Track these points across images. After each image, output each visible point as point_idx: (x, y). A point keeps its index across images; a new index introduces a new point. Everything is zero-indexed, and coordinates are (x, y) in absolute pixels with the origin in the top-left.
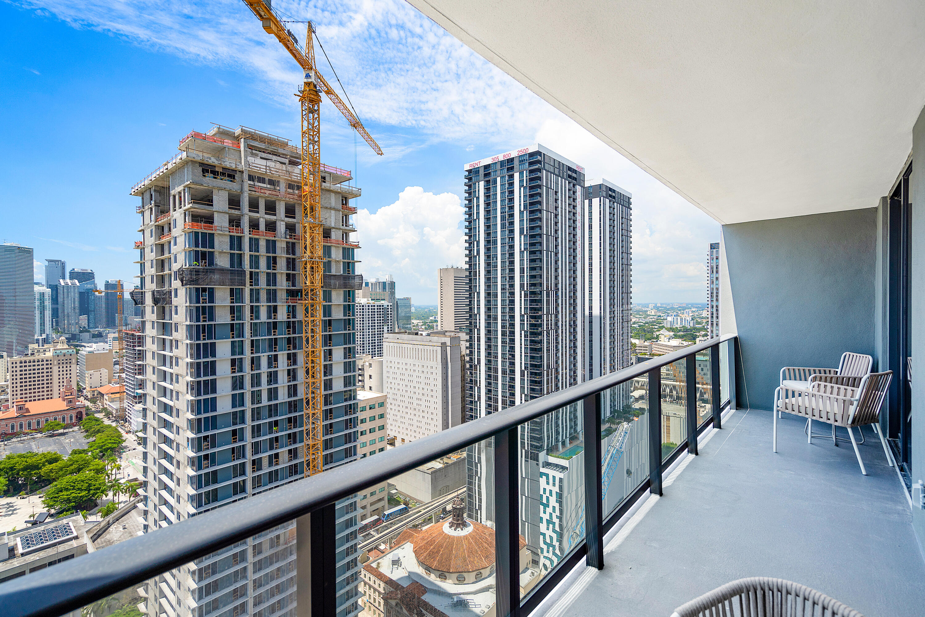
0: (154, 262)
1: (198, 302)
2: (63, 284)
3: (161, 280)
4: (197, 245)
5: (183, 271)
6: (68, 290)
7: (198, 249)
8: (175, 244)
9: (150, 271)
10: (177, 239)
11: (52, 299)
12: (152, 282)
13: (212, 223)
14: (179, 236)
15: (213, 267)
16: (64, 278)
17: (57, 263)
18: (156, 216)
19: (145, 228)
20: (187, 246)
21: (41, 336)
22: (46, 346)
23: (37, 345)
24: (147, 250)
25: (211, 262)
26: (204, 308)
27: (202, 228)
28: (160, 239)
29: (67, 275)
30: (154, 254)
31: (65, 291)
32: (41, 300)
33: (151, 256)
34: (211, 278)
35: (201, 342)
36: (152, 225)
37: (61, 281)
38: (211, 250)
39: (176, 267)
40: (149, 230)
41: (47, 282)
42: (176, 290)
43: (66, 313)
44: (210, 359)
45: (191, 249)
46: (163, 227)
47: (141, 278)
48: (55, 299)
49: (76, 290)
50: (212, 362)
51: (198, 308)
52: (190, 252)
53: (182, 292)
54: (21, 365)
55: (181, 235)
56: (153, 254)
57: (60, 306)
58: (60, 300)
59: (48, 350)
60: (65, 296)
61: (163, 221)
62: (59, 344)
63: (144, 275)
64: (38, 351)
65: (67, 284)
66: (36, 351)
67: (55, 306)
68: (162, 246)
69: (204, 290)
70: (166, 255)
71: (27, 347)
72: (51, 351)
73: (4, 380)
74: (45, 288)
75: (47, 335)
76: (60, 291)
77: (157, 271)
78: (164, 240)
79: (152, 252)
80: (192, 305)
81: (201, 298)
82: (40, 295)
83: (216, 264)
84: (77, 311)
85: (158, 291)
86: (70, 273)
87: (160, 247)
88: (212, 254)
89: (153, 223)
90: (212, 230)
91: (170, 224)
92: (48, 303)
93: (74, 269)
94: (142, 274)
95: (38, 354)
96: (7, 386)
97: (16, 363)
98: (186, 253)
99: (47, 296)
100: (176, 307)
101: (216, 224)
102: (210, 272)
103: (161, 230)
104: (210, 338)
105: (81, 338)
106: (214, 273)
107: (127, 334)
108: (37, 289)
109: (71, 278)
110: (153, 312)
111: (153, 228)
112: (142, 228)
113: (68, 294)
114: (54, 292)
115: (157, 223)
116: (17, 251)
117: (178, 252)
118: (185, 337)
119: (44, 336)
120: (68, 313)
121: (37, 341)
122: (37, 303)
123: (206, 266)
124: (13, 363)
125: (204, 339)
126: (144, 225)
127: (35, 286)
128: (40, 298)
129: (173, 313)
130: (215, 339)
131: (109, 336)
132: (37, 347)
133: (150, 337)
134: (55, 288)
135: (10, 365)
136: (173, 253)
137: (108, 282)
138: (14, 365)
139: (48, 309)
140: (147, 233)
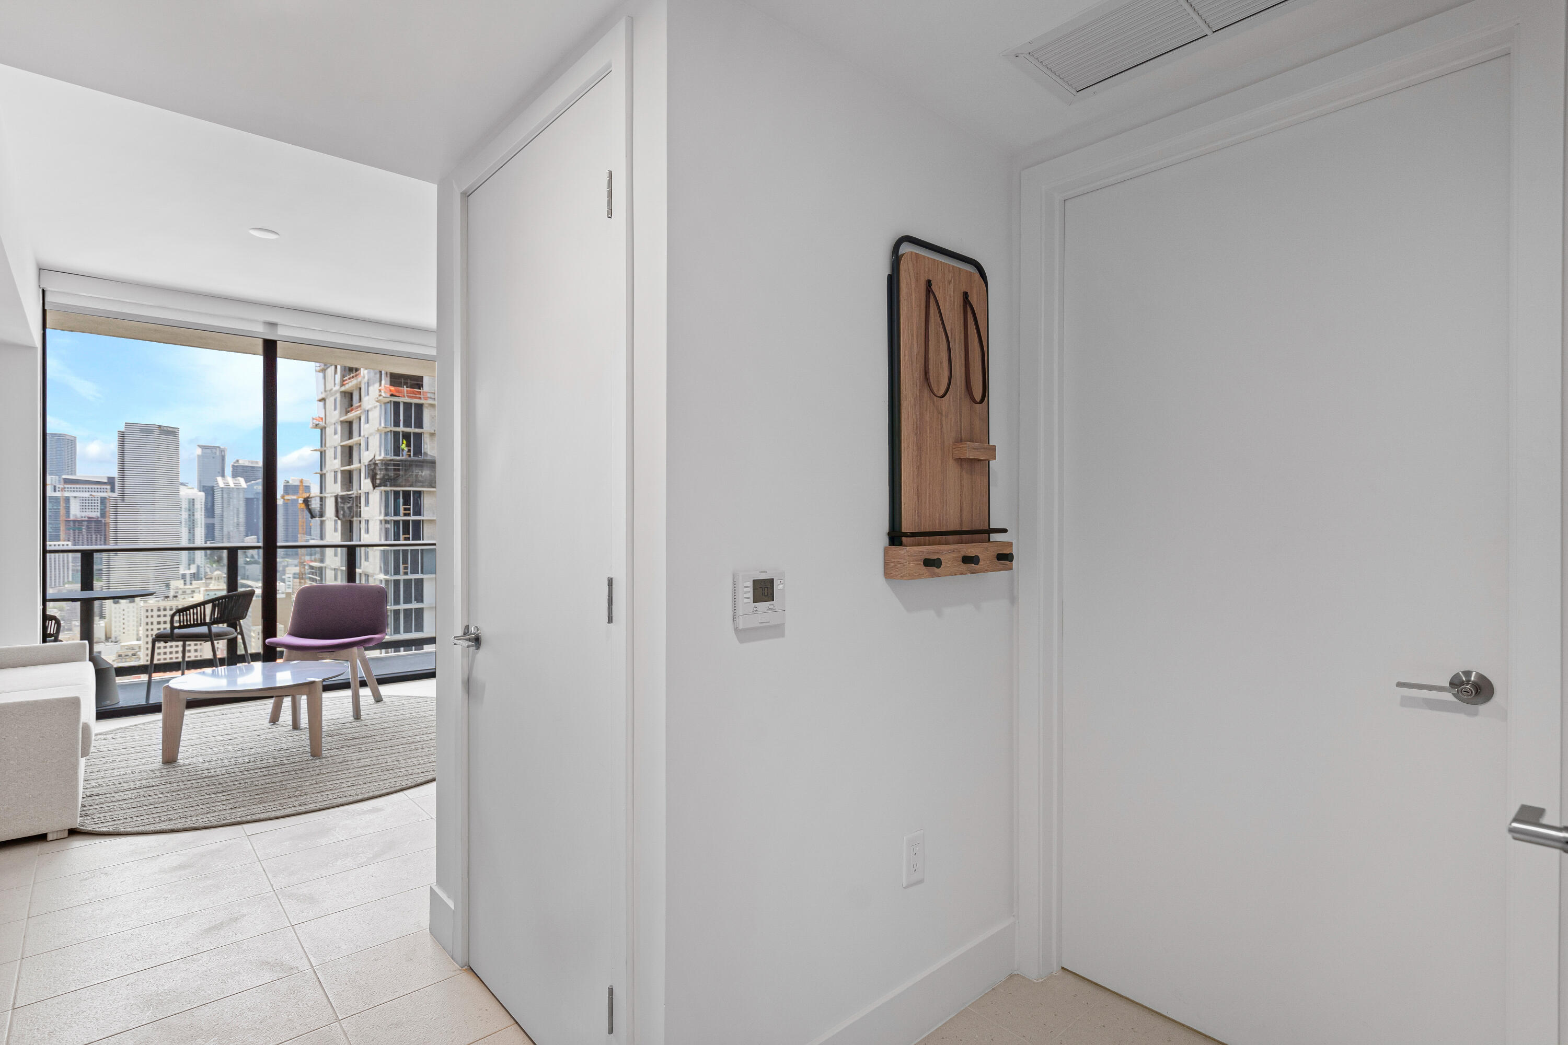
0: (339, 449)
1: (397, 513)
2: (221, 484)
3: (348, 478)
4: (397, 424)
5: (376, 464)
6: (229, 494)
7: (397, 429)
8: (367, 421)
9: (334, 464)
10: (370, 413)
11: (206, 509)
12: (335, 482)
13: (420, 386)
14: (371, 409)
15: (421, 458)
16: (223, 476)
17: (214, 450)
18: (343, 376)
19: (327, 396)
20: (383, 425)
21: (189, 569)
22: (196, 584)
23: (182, 582)
24: (329, 431)
25: (418, 451)
26: (406, 523)
27: (406, 396)
28: (347, 412)
29: (228, 471)
30: (338, 437)
31: (225, 496)
32: (189, 510)
33: (335, 439)
34: (417, 476)
35: (401, 577)
36: (336, 392)
37: (219, 479)
38: (417, 430)
39: (367, 457)
40: (332, 399)
41: (200, 481)
42: (367, 494)
43: (225, 533)
44: (414, 605)
45: (388, 430)
46: (351, 394)
47: (321, 476)
48: (210, 511)
49: (241, 496)
50: (416, 610)
51: (396, 523)
52: (386, 433)
53: (376, 497)
54: (159, 613)
55: (375, 407)
56: (336, 436)
57: (216, 521)
58: (218, 511)
59: (197, 590)
60: (225, 505)
61: (350, 385)
62: (213, 582)
63: (324, 471)
64: (184, 592)
65: (227, 484)
66: (180, 592)
67: (210, 521)
68: (350, 423)
69: (406, 495)
70: (356, 439)
71: (168, 586)
72: (202, 592)
73: (135, 637)
74: (196, 491)
75: (198, 567)
76: (218, 495)
77: (342, 465)
78: (351, 415)
79: (336, 433)
80: (388, 518)
81: (402, 508)
82: (189, 502)
83: (426, 454)
84: (242, 529)
85: (343, 497)
86: (233, 466)
87: (346, 425)
88: (419, 436)
89: (337, 387)
90: (420, 398)
91: (360, 389)
92: (200, 516)
93: (238, 461)
94: (321, 470)
95: (183, 597)
96: (140, 647)
97: (152, 610)
98: (381, 435)
99: (199, 503)
100: (367, 521)
101: (426, 387)
102: (417, 466)
103: (349, 399)
104: (415, 571)
105: (247, 573)
106: (422, 466)
107: (312, 567)
108: (184, 492)
109: (235, 475)
110: (336, 530)
111: (338, 396)
112: (323, 396)
113: (229, 502)
114: (210, 498)
115: (343, 389)
116: (157, 431)
117: (371, 434)
118: (378, 569)
119: (193, 569)
120: (229, 533)
121: (184, 576)
122: (184, 515)
123: (410, 456)
124: (147, 611)
125: (406, 573)
126: (325, 391)
127: (182, 488)
128: (189, 507)
129: (363, 531)
130: (422, 573)
131: (287, 571)
132: (182, 586)
133: (332, 569)
134: (210, 491)
135: (144, 613)
136: (364, 436)
137: (288, 482)
138: (150, 614)
139: (199, 525)
140: (330, 402)
